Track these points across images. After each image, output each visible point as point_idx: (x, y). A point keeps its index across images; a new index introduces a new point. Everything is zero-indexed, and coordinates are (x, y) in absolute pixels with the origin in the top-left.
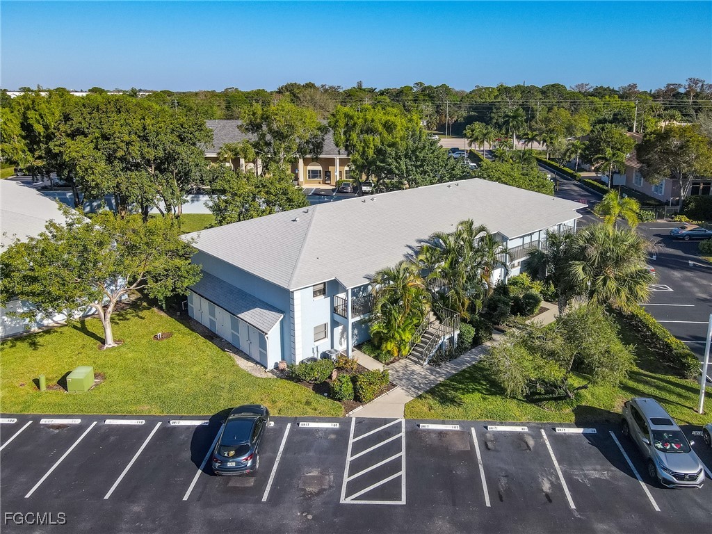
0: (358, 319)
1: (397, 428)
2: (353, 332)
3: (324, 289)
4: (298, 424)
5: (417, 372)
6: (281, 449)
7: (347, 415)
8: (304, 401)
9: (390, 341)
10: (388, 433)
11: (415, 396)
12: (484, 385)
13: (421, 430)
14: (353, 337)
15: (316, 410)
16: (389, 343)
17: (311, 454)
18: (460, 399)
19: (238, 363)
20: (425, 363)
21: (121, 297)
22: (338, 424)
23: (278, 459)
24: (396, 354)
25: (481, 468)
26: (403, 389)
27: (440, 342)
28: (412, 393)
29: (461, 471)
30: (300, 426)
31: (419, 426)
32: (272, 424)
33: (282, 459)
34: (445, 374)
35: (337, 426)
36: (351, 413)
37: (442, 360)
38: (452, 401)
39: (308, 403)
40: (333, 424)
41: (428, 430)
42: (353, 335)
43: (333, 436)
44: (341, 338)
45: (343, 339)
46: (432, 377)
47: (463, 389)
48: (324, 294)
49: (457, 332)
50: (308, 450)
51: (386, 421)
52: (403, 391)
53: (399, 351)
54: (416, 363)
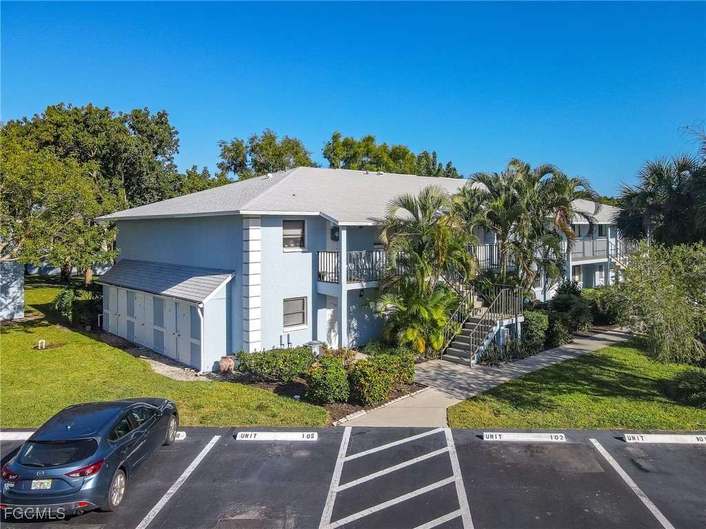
0: (356, 286)
1: (439, 440)
2: (349, 324)
3: (302, 239)
4: (235, 437)
5: (461, 371)
6: (187, 473)
7: (335, 424)
8: (254, 405)
9: (413, 328)
10: (419, 448)
11: (463, 398)
12: (585, 385)
13: (487, 443)
14: (349, 332)
15: (274, 416)
16: (410, 330)
17: (251, 480)
18: (551, 401)
19: (153, 368)
20: (473, 362)
21: (12, 314)
22: (316, 434)
23: (172, 490)
24: (422, 350)
25: (645, 501)
26: (440, 390)
27: (495, 329)
28: (458, 395)
29: (601, 508)
30: (238, 438)
31: (481, 437)
32: (182, 436)
33: (183, 490)
34: (510, 374)
35: (315, 437)
36: (343, 420)
37: (501, 360)
38: (536, 404)
39: (260, 408)
40: (306, 434)
41: (501, 443)
42: (349, 329)
43: (303, 454)
44: (330, 331)
45: (333, 334)
46: (488, 377)
47: (549, 389)
48: (302, 246)
49: (521, 319)
50: (245, 474)
51: (412, 431)
52: (441, 393)
53: (428, 344)
54: (456, 362)
